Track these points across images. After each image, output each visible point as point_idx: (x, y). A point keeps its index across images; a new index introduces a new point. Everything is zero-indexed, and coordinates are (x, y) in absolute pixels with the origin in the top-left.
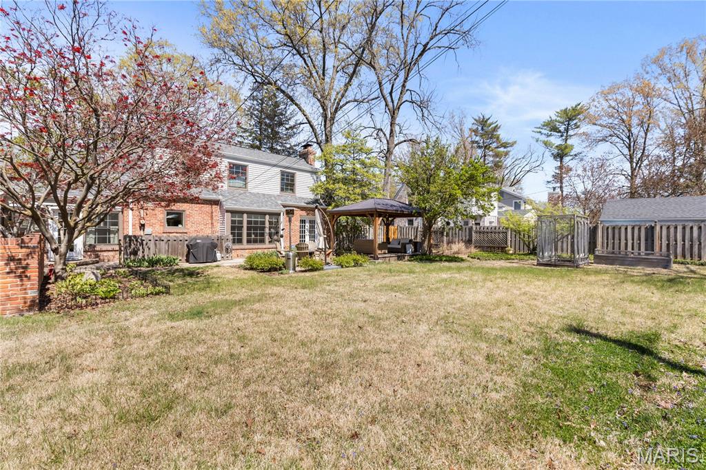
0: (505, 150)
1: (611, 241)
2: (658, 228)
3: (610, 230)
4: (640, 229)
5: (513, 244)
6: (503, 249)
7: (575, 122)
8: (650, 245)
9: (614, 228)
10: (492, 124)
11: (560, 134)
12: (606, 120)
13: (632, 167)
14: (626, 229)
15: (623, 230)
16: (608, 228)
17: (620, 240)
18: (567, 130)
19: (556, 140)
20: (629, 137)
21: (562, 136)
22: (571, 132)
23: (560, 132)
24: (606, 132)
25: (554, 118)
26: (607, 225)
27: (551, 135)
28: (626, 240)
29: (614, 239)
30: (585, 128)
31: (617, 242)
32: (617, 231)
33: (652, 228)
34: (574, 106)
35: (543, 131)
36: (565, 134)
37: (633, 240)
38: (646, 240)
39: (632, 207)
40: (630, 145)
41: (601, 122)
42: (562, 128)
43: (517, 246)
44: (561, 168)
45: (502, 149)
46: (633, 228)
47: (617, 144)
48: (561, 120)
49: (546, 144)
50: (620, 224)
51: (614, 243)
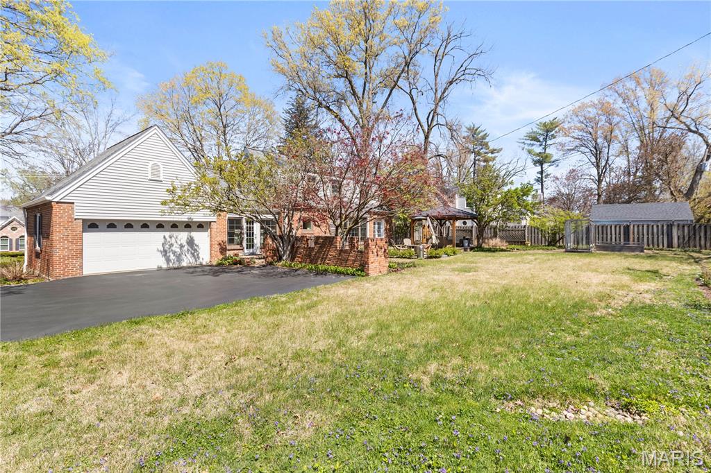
0: (493, 155)
1: (601, 236)
2: (632, 227)
3: (600, 228)
4: (620, 227)
5: (530, 238)
6: (523, 243)
7: (552, 133)
8: (627, 238)
9: (603, 227)
10: (482, 131)
11: (539, 143)
12: (577, 133)
13: (598, 173)
14: (611, 227)
15: (609, 228)
16: (598, 227)
17: (607, 235)
18: (545, 139)
19: (538, 149)
20: (595, 148)
21: (541, 145)
22: (549, 142)
23: (539, 141)
24: (577, 143)
25: (535, 130)
26: (598, 224)
27: (533, 145)
28: (611, 234)
29: (603, 234)
30: (560, 139)
31: (605, 236)
32: (605, 229)
33: (628, 226)
34: (552, 120)
35: (526, 142)
36: (544, 144)
37: (616, 234)
38: (624, 234)
39: (611, 210)
40: (596, 154)
41: (573, 134)
42: (541, 139)
43: (533, 241)
44: (541, 173)
45: (490, 155)
46: (616, 227)
47: (587, 154)
48: (541, 132)
49: (530, 152)
50: (607, 224)
51: (603, 237)
